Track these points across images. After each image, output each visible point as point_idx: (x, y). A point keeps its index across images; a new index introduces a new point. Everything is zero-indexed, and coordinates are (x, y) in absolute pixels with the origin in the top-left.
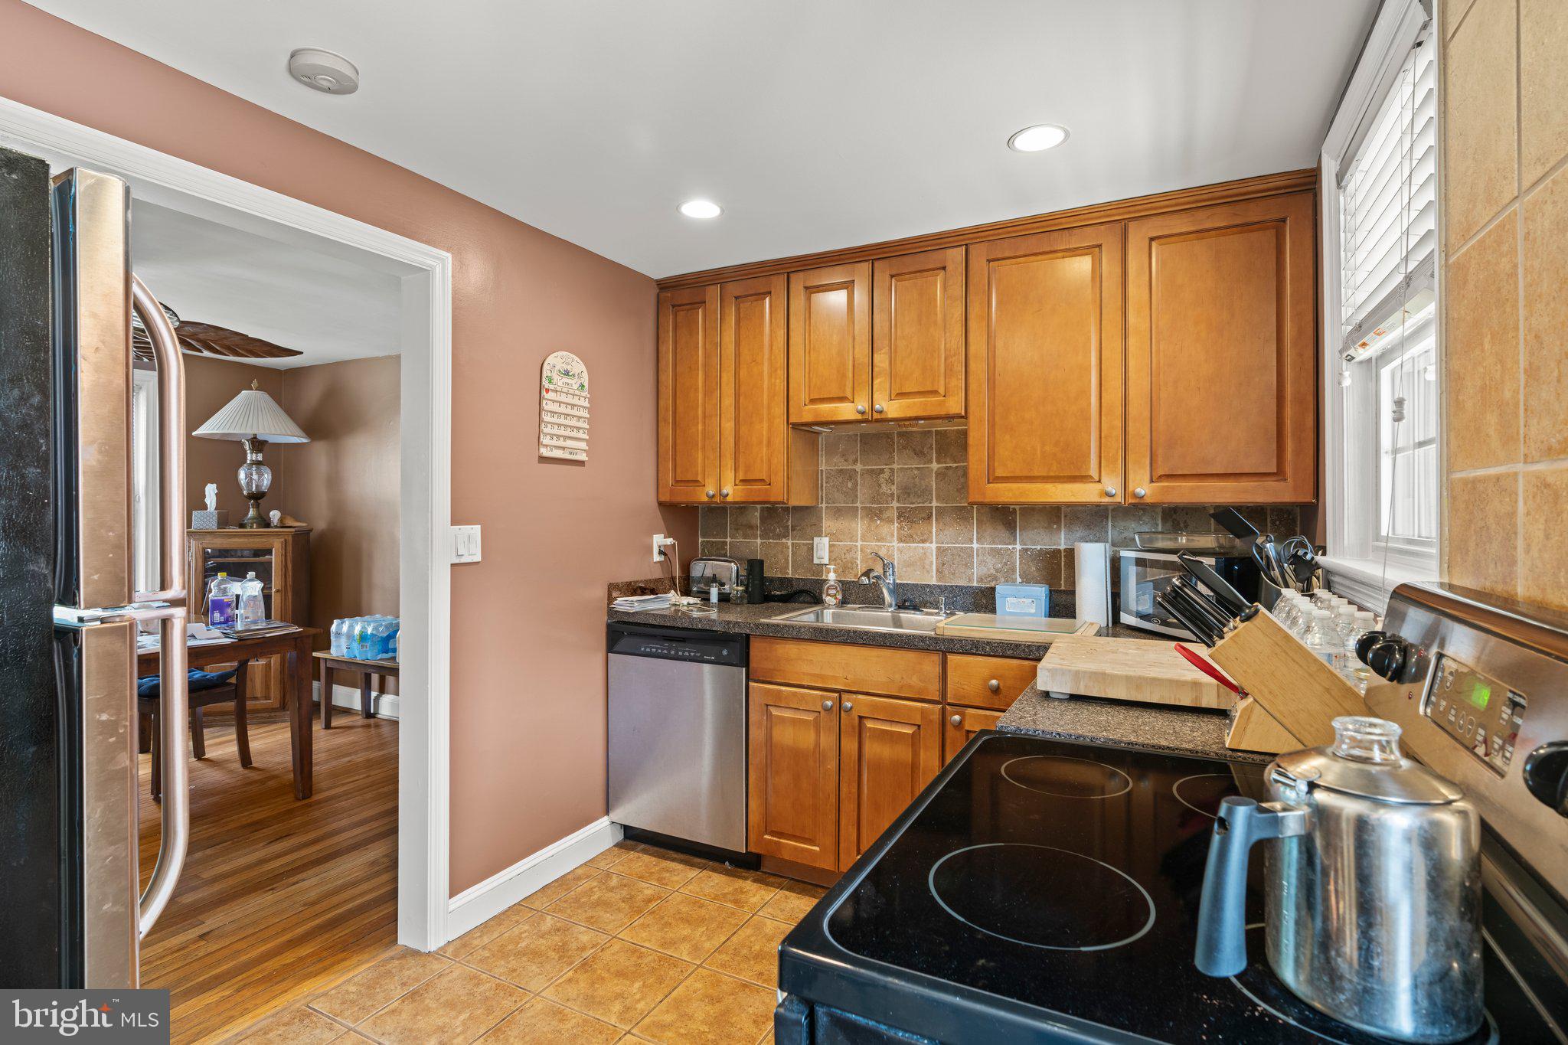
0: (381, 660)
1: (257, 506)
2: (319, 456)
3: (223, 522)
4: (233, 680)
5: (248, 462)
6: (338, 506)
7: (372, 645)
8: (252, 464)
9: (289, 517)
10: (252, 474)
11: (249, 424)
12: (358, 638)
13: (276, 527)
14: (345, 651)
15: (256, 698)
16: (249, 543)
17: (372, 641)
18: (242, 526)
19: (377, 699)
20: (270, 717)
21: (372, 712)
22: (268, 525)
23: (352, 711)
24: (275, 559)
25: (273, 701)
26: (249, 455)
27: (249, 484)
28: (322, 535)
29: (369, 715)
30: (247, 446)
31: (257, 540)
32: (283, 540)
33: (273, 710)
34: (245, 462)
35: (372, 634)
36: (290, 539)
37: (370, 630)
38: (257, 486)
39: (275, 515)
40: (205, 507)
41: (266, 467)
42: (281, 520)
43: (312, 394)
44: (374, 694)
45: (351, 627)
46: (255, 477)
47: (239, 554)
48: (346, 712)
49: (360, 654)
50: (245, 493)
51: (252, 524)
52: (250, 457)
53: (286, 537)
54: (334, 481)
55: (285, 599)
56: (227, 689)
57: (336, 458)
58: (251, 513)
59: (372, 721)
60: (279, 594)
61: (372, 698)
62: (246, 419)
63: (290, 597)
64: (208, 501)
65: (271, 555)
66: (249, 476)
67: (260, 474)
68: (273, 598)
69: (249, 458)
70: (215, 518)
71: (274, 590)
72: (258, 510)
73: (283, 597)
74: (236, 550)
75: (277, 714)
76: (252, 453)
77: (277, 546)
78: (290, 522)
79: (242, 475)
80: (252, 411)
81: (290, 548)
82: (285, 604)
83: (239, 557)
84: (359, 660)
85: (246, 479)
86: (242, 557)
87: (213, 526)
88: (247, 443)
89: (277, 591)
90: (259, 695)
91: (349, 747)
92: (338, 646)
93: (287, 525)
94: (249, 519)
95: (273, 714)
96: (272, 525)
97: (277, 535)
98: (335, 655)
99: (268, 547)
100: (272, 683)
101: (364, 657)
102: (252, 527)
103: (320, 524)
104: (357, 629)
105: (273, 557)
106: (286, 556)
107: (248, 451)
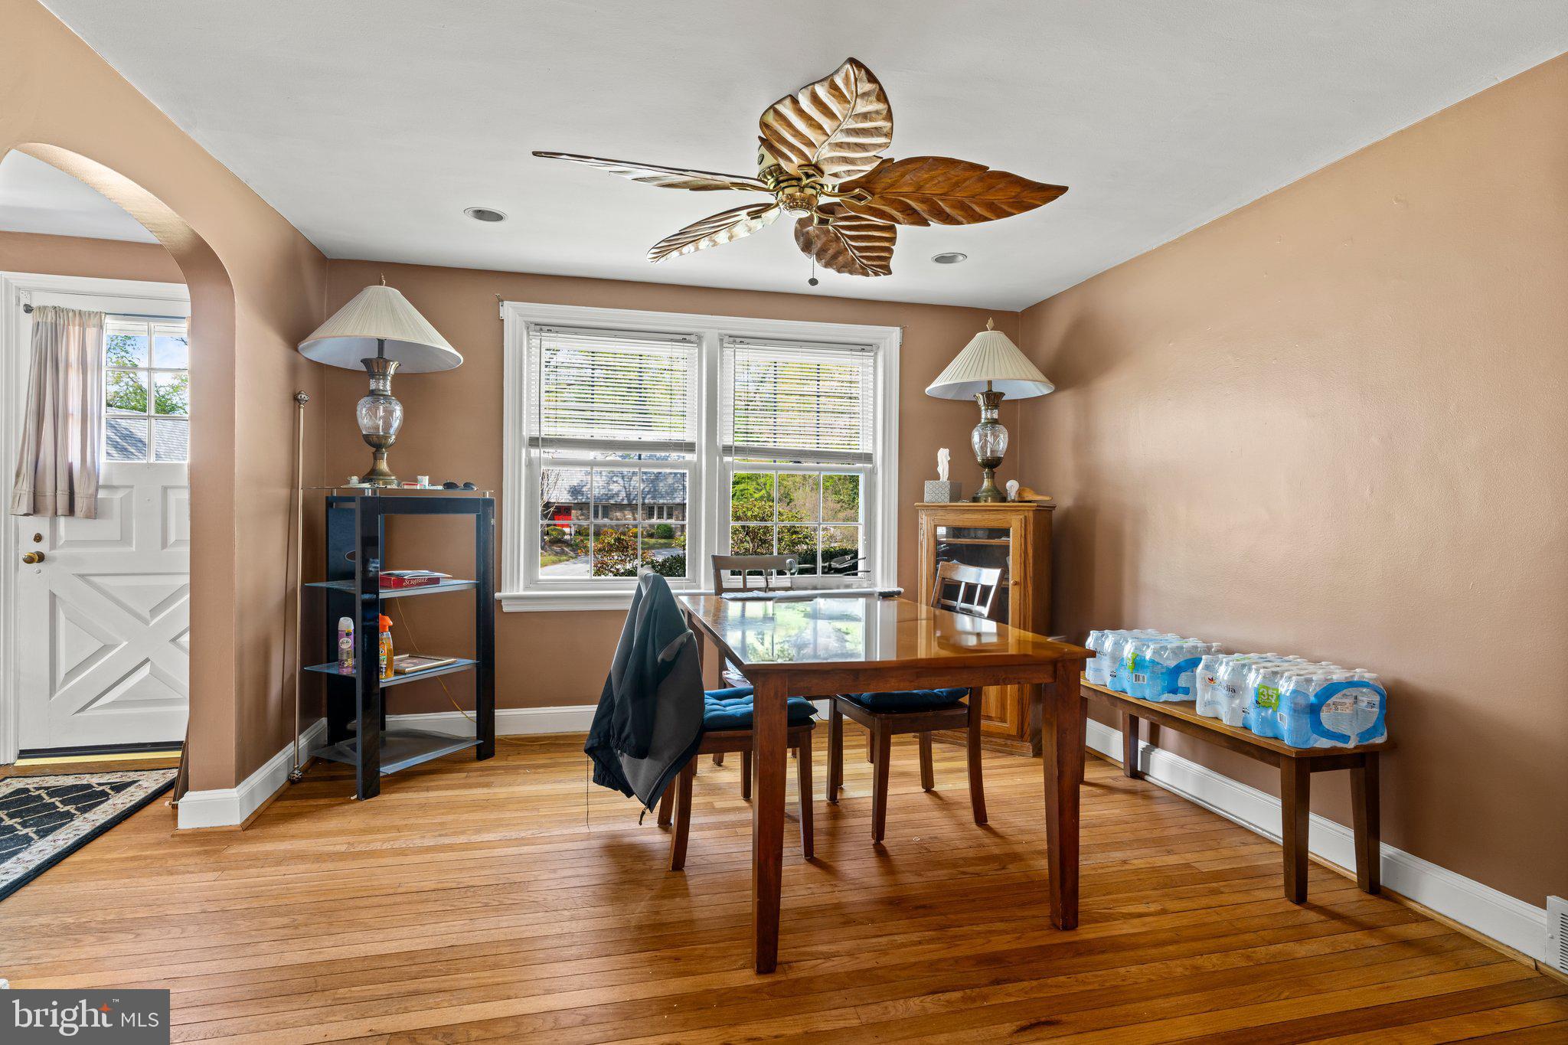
0: (1165, 702)
1: (992, 476)
2: (1065, 411)
3: (955, 496)
4: (965, 700)
5: (983, 421)
6: (1089, 476)
7: (1152, 678)
8: (987, 423)
9: (1028, 490)
10: (986, 436)
11: (984, 369)
12: (1130, 664)
13: (1014, 501)
14: (1108, 680)
15: (989, 718)
16: (984, 520)
17: (1153, 672)
18: (975, 499)
19: (1147, 751)
20: (1005, 745)
21: (1139, 769)
22: (1004, 499)
23: (1109, 760)
24: (1013, 541)
25: (1010, 726)
26: (983, 412)
27: (983, 448)
28: (1067, 515)
29: (1137, 775)
30: (981, 402)
31: (992, 516)
32: (1022, 517)
33: (1009, 737)
34: (979, 422)
35: (1152, 662)
36: (1031, 514)
37: (1148, 655)
38: (992, 451)
39: (1012, 486)
40: (937, 477)
41: (1001, 427)
42: (1020, 493)
43: (1054, 332)
44: (1142, 744)
45: (1117, 645)
46: (990, 439)
47: (973, 535)
48: (1101, 759)
49: (1133, 687)
50: (979, 459)
51: (987, 497)
52: (985, 415)
53: (1026, 514)
54: (1084, 441)
55: (1025, 595)
56: (959, 712)
57: (1086, 414)
58: (986, 484)
59: (1138, 784)
60: (1017, 588)
61: (1140, 749)
62: (981, 364)
63: (1030, 592)
64: (940, 469)
65: (1008, 536)
66: (983, 437)
67: (996, 437)
68: (1010, 592)
69: (983, 416)
70: (947, 490)
71: (1011, 582)
72: (993, 481)
73: (1022, 593)
74: (968, 529)
75: (1015, 743)
76: (986, 410)
77: (1015, 524)
78: (1029, 495)
79: (976, 437)
80: (987, 356)
81: (1031, 528)
82: (1025, 600)
83: (972, 538)
84: (1130, 696)
85: (980, 441)
86: (976, 538)
87: (945, 500)
88: (981, 396)
89: (1016, 584)
90: (993, 715)
91: (1117, 828)
92: (1098, 670)
93: (1027, 499)
94: (983, 492)
95: (1009, 742)
96: (1009, 499)
97: (1016, 510)
98: (1092, 682)
99: (1004, 525)
100: (1009, 702)
101: (1140, 695)
102: (986, 501)
103: (1065, 501)
104: (1128, 650)
105: (1011, 539)
106: (1025, 538)
107: (983, 408)
